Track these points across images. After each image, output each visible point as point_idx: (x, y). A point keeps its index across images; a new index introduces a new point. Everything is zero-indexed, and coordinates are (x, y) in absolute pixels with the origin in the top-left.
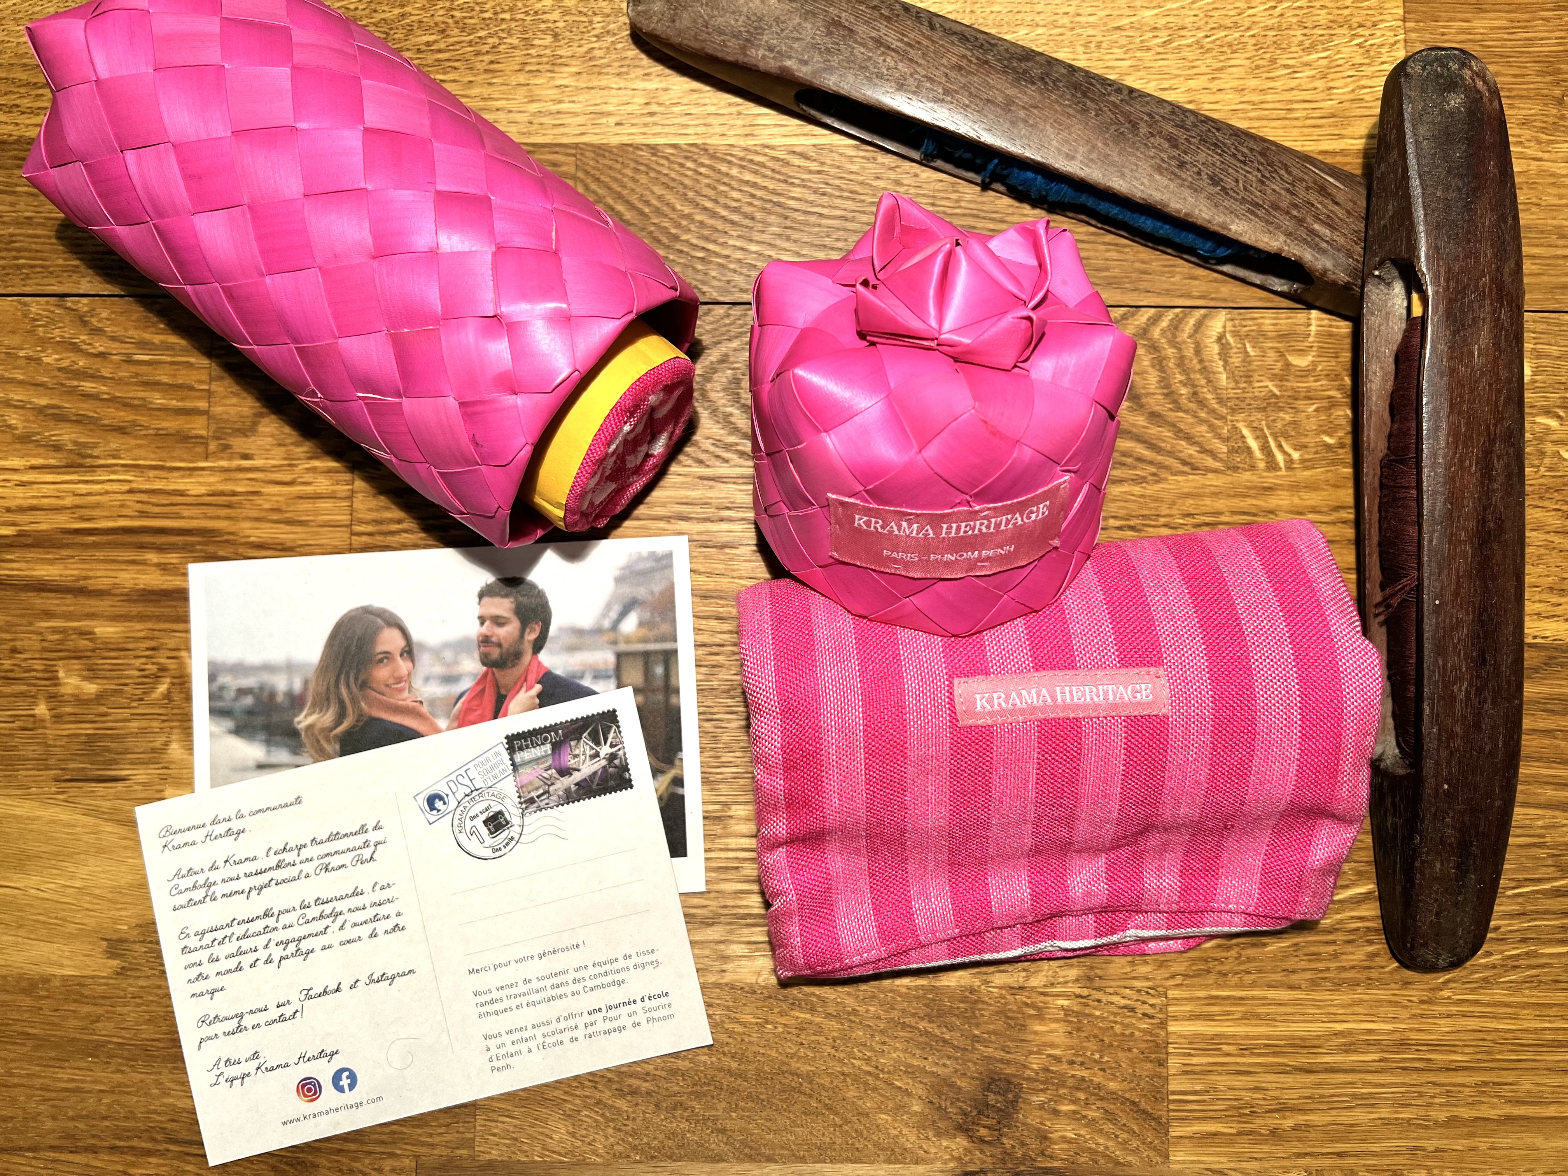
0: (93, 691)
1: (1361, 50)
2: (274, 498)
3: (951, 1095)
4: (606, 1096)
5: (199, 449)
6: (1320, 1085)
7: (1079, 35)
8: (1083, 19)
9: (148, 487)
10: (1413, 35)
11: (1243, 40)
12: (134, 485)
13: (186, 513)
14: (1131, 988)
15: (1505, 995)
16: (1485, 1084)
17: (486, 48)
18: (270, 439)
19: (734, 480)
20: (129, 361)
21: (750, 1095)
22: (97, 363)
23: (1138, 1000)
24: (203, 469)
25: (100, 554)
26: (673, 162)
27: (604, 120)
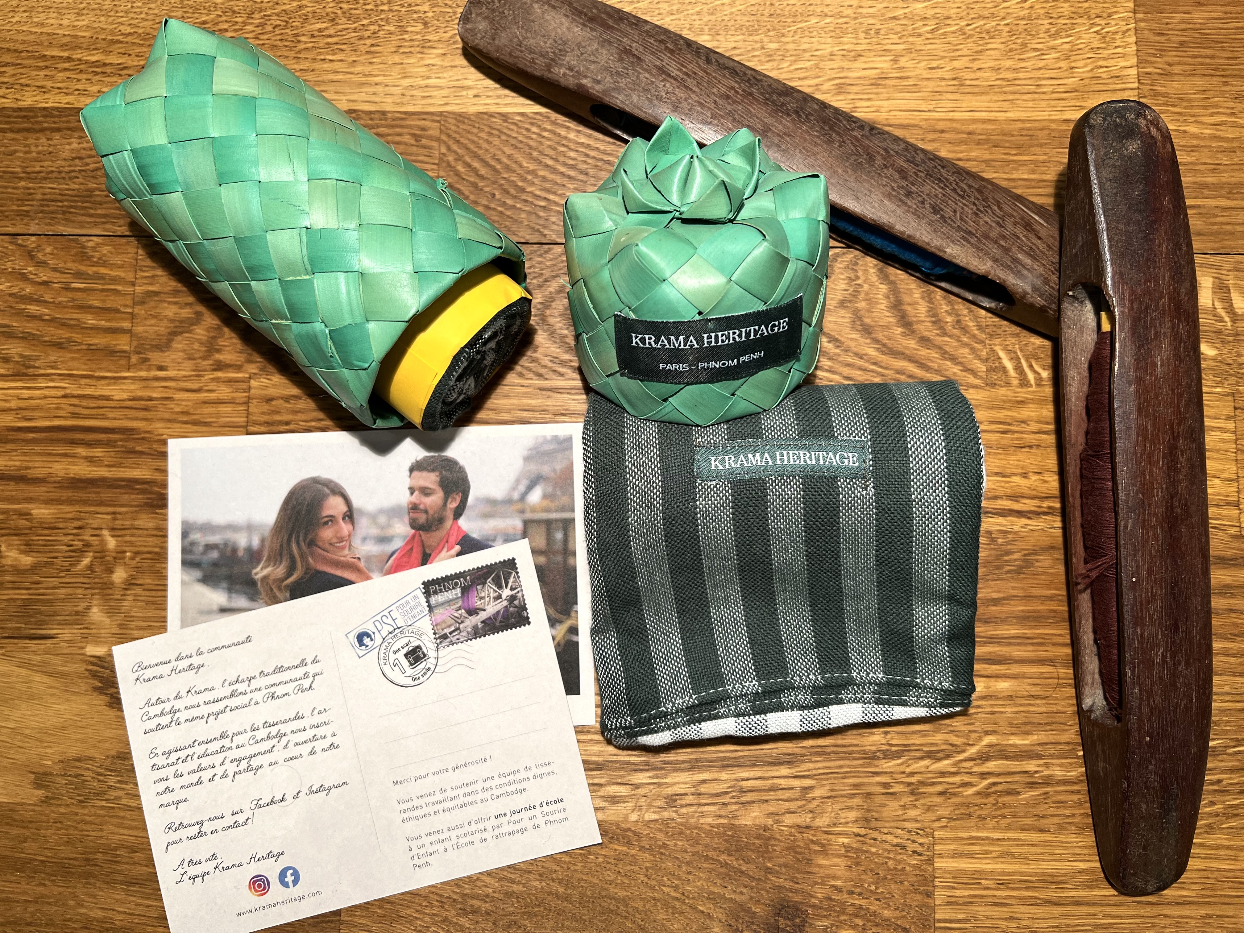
0: (28, 563)
1: (1098, 37)
2: (184, 403)
3: (747, 919)
4: (451, 914)
5: (123, 362)
6: (1066, 916)
7: (861, 24)
8: (864, 11)
9: (79, 392)
10: (1142, 24)
11: (999, 28)
12: (68, 391)
13: (110, 415)
14: (903, 829)
15: (1226, 839)
16: (1209, 916)
17: (368, 34)
18: (181, 354)
19: (569, 391)
20: (67, 289)
21: (574, 918)
22: (41, 290)
23: (908, 839)
24: (125, 378)
25: (38, 448)
26: (520, 128)
27: (464, 93)
